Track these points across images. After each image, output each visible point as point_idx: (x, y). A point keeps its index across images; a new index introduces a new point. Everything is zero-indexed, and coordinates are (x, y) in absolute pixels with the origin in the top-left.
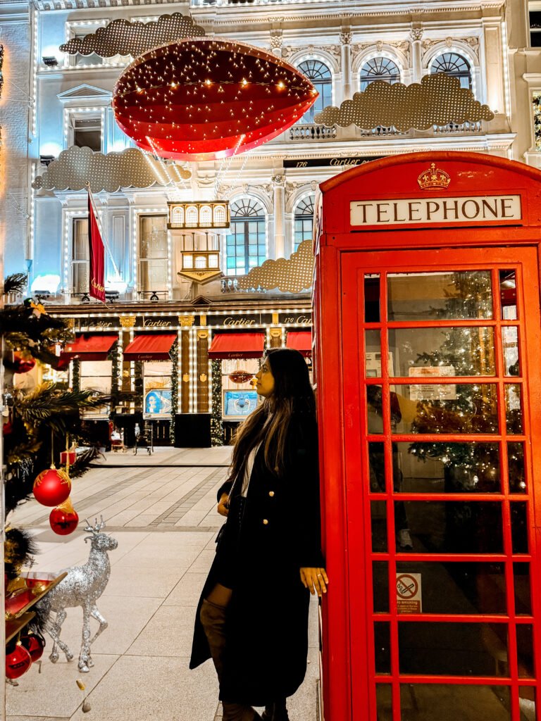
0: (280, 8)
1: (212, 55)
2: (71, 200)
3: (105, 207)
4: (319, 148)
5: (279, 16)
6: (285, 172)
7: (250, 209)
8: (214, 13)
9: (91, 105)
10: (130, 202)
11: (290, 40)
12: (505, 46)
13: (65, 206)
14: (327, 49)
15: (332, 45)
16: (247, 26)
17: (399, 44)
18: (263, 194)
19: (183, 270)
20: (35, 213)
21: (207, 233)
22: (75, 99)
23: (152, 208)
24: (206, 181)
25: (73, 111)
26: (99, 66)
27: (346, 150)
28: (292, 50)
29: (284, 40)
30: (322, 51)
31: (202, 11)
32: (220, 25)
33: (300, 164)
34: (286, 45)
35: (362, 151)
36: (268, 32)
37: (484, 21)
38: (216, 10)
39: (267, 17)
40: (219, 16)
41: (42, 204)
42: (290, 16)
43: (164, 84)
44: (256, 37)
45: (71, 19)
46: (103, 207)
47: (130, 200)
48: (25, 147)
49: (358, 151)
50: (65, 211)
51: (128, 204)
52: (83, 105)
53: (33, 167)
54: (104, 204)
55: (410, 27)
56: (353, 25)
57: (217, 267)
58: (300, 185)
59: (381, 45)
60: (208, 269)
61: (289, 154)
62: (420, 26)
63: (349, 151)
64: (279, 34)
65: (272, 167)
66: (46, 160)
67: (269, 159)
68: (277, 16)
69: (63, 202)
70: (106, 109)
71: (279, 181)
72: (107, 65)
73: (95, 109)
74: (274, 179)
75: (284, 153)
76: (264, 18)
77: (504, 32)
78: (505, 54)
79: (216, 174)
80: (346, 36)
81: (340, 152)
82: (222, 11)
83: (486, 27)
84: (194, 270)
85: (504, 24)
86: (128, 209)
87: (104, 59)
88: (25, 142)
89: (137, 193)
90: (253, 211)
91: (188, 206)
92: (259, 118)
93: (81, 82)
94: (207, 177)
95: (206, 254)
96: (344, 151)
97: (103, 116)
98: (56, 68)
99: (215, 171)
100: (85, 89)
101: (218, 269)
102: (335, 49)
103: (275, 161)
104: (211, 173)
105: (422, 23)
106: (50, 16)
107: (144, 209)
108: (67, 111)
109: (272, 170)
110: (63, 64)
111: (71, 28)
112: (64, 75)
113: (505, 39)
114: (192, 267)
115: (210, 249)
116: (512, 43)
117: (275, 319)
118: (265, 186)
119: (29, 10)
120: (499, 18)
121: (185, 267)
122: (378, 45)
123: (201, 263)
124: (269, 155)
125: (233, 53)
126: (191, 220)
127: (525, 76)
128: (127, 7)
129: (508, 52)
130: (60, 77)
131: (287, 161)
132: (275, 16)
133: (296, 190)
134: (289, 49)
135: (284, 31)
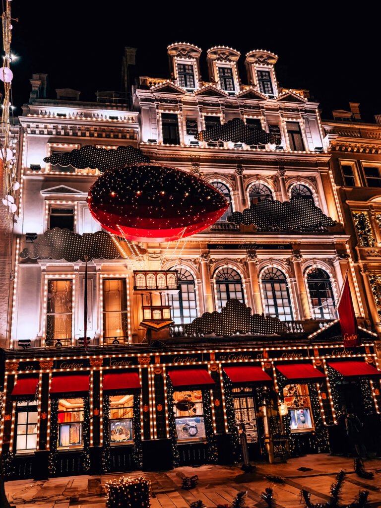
0: (199, 150)
1: (163, 175)
2: (49, 266)
3: (77, 273)
4: (232, 237)
5: (198, 154)
6: (209, 252)
7: (181, 275)
8: (156, 148)
9: (67, 199)
10: (97, 269)
11: (204, 169)
12: (333, 184)
13: (44, 271)
14: (226, 176)
15: (229, 174)
16: (176, 158)
17: (270, 177)
18: (193, 266)
19: (144, 320)
20: (18, 275)
21: (161, 293)
22: (54, 195)
23: (114, 274)
24: (155, 256)
25: (53, 202)
26: (74, 174)
27: (249, 240)
28: (204, 175)
29: (201, 168)
30: (223, 177)
31: (148, 147)
32: (159, 156)
33: (218, 247)
34: (200, 171)
35: (259, 241)
36: (191, 163)
37: (320, 169)
38: (157, 147)
39: (189, 154)
40: (158, 151)
41: (23, 268)
42: (204, 155)
43: (132, 191)
44: (183, 166)
45: (51, 141)
46: (76, 272)
47: (98, 268)
48: (11, 225)
49: (256, 240)
50: (45, 275)
51: (95, 271)
52: (61, 199)
53: (18, 241)
54: (76, 270)
55: (277, 168)
56: (244, 164)
57: (169, 318)
58: (217, 260)
59: (259, 177)
60: (163, 320)
61: (211, 240)
62: (284, 168)
63: (250, 240)
64: (198, 165)
65: (199, 248)
66: (31, 237)
67: (197, 243)
68: (196, 154)
69: (43, 268)
70: (78, 203)
71: (205, 257)
72: (79, 174)
73: (70, 203)
74: (202, 256)
75: (208, 239)
76: (187, 154)
77: (331, 176)
78: (334, 188)
79: (161, 251)
80: (240, 170)
81: (245, 240)
82: (161, 148)
83: (321, 172)
84: (152, 320)
85: (330, 172)
86: (95, 274)
87: (76, 169)
88: (11, 222)
89: (103, 263)
90: (184, 277)
91: (148, 274)
92: (196, 217)
93: (58, 183)
94: (155, 253)
95: (161, 308)
96: (247, 240)
97: (76, 207)
98: (40, 172)
99: (160, 249)
100: (62, 188)
101: (170, 320)
102: (231, 177)
103: (202, 244)
104: (158, 250)
105: (285, 167)
106: (35, 138)
107: (108, 274)
108: (48, 202)
109: (200, 250)
110: (44, 170)
111: (51, 147)
112: (45, 177)
113: (332, 180)
114: (150, 318)
115: (163, 305)
116: (337, 183)
117: (212, 357)
118: (193, 260)
119: (19, 132)
120: (328, 168)
121: (145, 318)
122: (258, 177)
123: (157, 315)
124: (199, 240)
125: (176, 176)
126: (151, 284)
127: (347, 202)
128: (93, 138)
129: (335, 188)
130: (41, 178)
131: (210, 245)
132: (195, 154)
133: (215, 264)
134: (202, 174)
135: (201, 164)
